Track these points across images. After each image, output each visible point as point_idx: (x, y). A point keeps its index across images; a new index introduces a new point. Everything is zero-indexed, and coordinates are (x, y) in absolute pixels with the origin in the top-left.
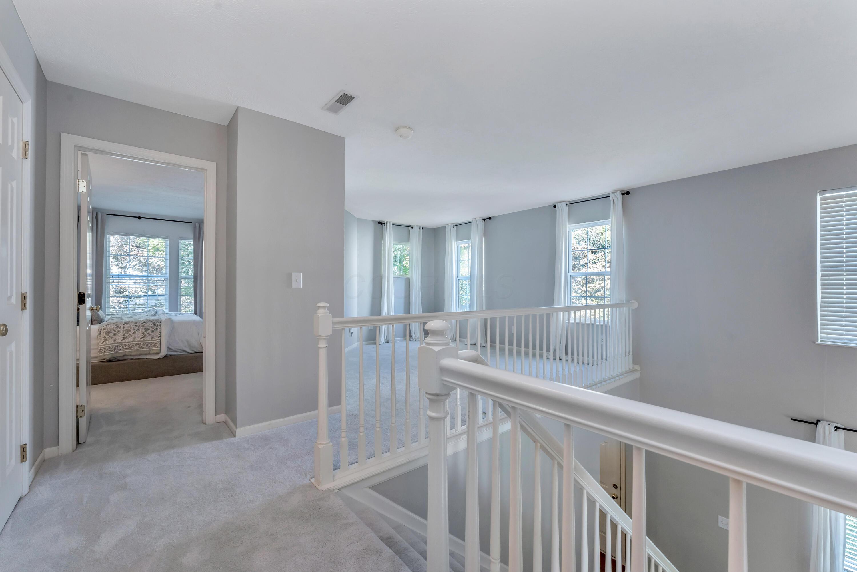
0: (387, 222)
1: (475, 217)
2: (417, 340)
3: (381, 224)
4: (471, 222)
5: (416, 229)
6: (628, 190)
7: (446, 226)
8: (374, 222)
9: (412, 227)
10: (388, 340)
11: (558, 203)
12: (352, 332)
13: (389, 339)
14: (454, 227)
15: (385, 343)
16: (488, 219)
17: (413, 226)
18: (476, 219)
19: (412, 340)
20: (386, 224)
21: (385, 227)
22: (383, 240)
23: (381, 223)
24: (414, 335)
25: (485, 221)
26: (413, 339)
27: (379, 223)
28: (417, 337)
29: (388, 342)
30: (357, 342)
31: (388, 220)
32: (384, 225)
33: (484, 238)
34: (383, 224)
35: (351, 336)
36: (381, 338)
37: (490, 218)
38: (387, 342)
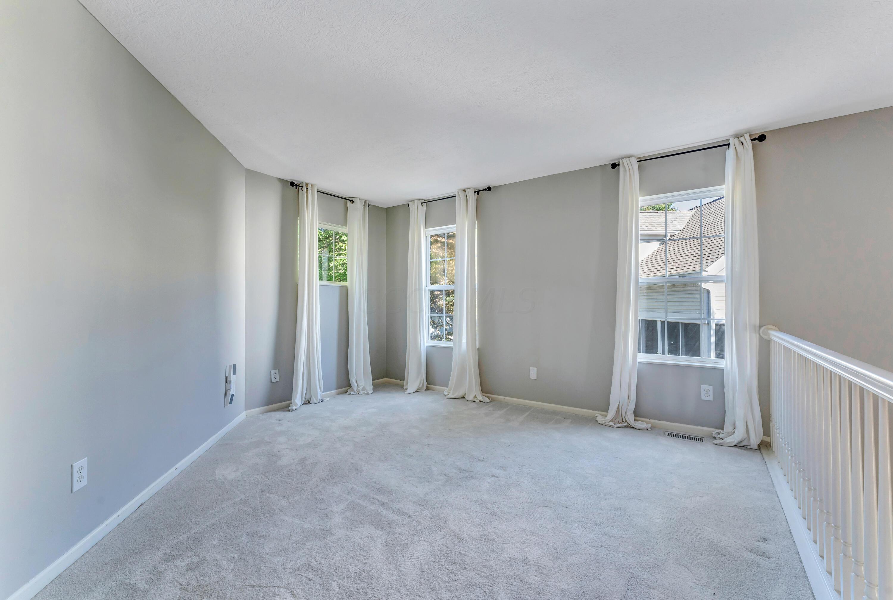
0: (307, 185)
1: (463, 187)
2: (362, 392)
3: (296, 188)
4: (456, 196)
5: (359, 205)
6: (762, 133)
7: (410, 204)
8: (282, 181)
9: (352, 201)
10: (310, 399)
11: (622, 159)
12: (232, 396)
13: (311, 396)
14: (422, 205)
15: (303, 404)
16: (486, 190)
17: (353, 199)
18: (464, 191)
19: (352, 393)
20: (304, 188)
21: (303, 194)
22: (299, 218)
23: (297, 186)
24: (356, 385)
25: (478, 194)
26: (355, 392)
27: (292, 184)
28: (360, 388)
29: (309, 402)
30: (245, 410)
31: (310, 181)
32: (302, 190)
33: (476, 222)
34: (300, 188)
35: (231, 403)
36: (296, 397)
37: (489, 189)
38: (307, 402)
